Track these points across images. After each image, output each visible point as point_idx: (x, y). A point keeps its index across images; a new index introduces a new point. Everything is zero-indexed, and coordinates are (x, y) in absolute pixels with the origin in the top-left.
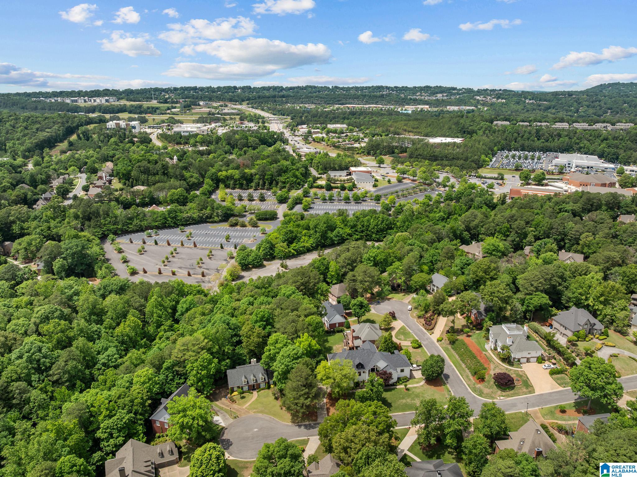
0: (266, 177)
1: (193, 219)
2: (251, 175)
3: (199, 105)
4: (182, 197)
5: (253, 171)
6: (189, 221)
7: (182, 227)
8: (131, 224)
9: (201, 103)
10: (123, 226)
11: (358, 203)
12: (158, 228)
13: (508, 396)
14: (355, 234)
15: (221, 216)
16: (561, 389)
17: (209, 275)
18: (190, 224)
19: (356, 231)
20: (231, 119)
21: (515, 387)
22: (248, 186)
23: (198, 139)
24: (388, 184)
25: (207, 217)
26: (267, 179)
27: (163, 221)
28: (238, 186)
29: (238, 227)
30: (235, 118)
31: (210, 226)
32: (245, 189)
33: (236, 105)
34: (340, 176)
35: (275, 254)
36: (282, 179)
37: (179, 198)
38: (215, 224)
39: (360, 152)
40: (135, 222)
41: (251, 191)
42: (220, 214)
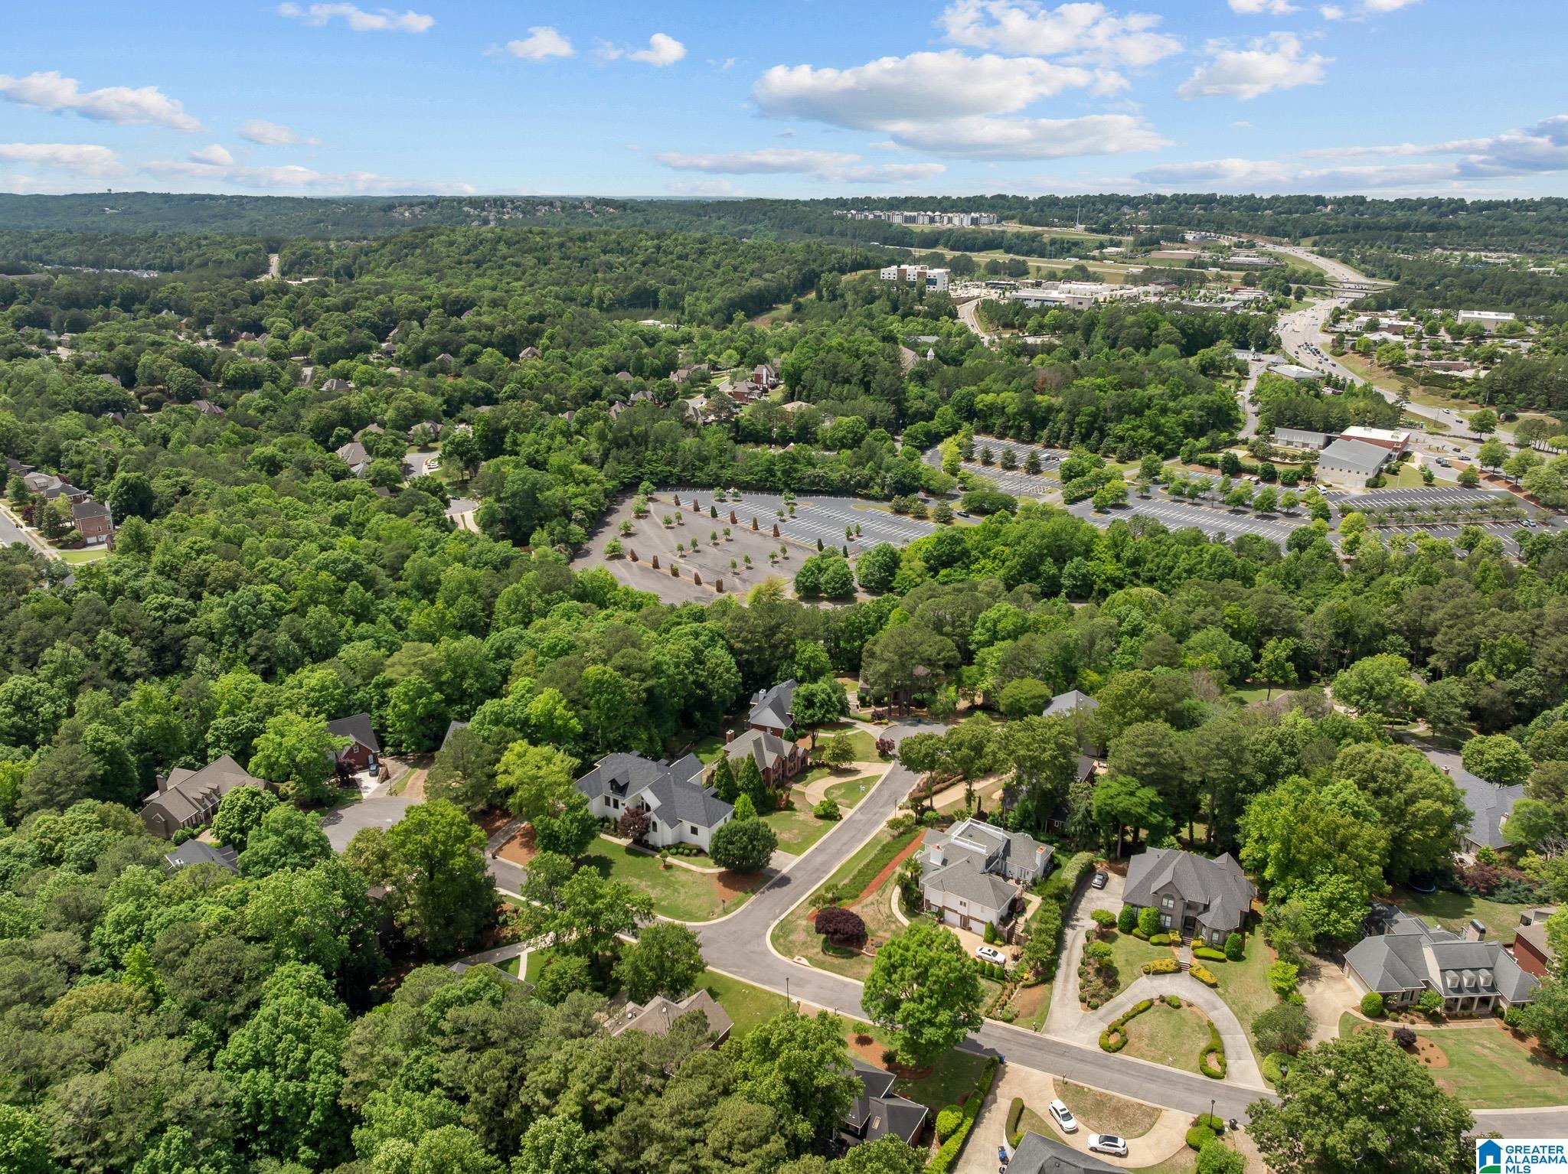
0: (1078, 419)
1: (829, 483)
2: (1050, 409)
4: (850, 436)
6: (818, 484)
7: (792, 495)
8: (701, 469)
10: (683, 470)
12: (746, 487)
14: (1131, 582)
15: (889, 486)
18: (818, 493)
19: (1136, 575)
22: (1035, 434)
23: (1046, 320)
24: (1420, 485)
25: (859, 484)
26: (1080, 425)
27: (764, 475)
28: (1012, 432)
29: (908, 518)
31: (856, 504)
32: (1024, 442)
34: (1289, 443)
36: (1118, 429)
37: (844, 437)
38: (872, 503)
40: (713, 467)
41: (1036, 447)
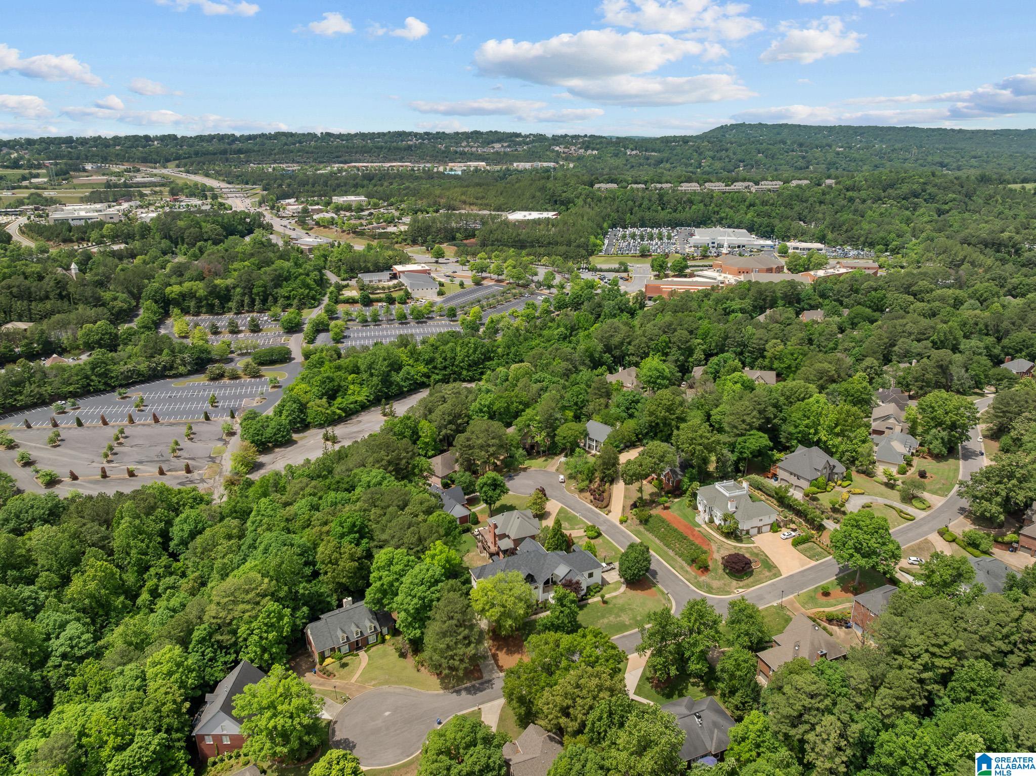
0: (255, 291)
1: (139, 374)
3: (85, 170)
4: (107, 336)
5: (229, 282)
6: (131, 377)
7: (122, 390)
8: (20, 393)
9: (89, 167)
10: (6, 398)
11: (422, 323)
12: (75, 395)
13: (748, 586)
15: (189, 363)
16: (813, 563)
17: (199, 468)
18: (134, 384)
20: (155, 193)
21: (753, 571)
22: (224, 307)
23: (104, 231)
24: (459, 290)
25: (165, 369)
26: (258, 294)
27: (84, 382)
28: (204, 310)
29: (226, 381)
30: (161, 192)
31: (174, 383)
32: (218, 314)
33: (155, 168)
35: (309, 420)
36: (283, 291)
37: (101, 339)
38: (181, 379)
39: (400, 240)
40: (28, 388)
41: (230, 315)
42: (188, 360)
